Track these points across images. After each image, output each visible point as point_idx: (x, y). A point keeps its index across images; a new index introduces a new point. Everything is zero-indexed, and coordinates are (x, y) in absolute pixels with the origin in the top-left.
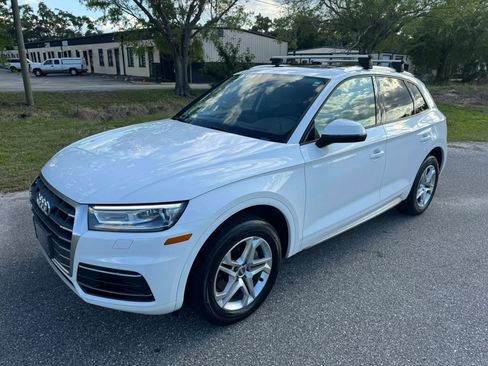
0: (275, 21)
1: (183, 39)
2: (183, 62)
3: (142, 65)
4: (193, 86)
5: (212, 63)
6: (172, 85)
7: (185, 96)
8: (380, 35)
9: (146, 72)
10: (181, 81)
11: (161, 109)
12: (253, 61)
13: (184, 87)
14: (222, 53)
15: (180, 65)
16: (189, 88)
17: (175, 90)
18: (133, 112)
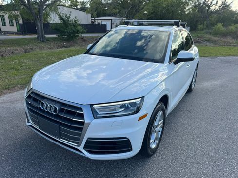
0: (81, 2)
1: (40, 11)
2: (41, 23)
3: (12, 25)
4: (47, 36)
5: (56, 24)
6: (35, 36)
7: (43, 41)
8: (136, 11)
9: (14, 29)
10: (40, 34)
11: (32, 49)
12: (78, 23)
13: (42, 37)
14: (61, 18)
15: (39, 25)
16: (45, 37)
17: (37, 39)
18: (16, 51)
